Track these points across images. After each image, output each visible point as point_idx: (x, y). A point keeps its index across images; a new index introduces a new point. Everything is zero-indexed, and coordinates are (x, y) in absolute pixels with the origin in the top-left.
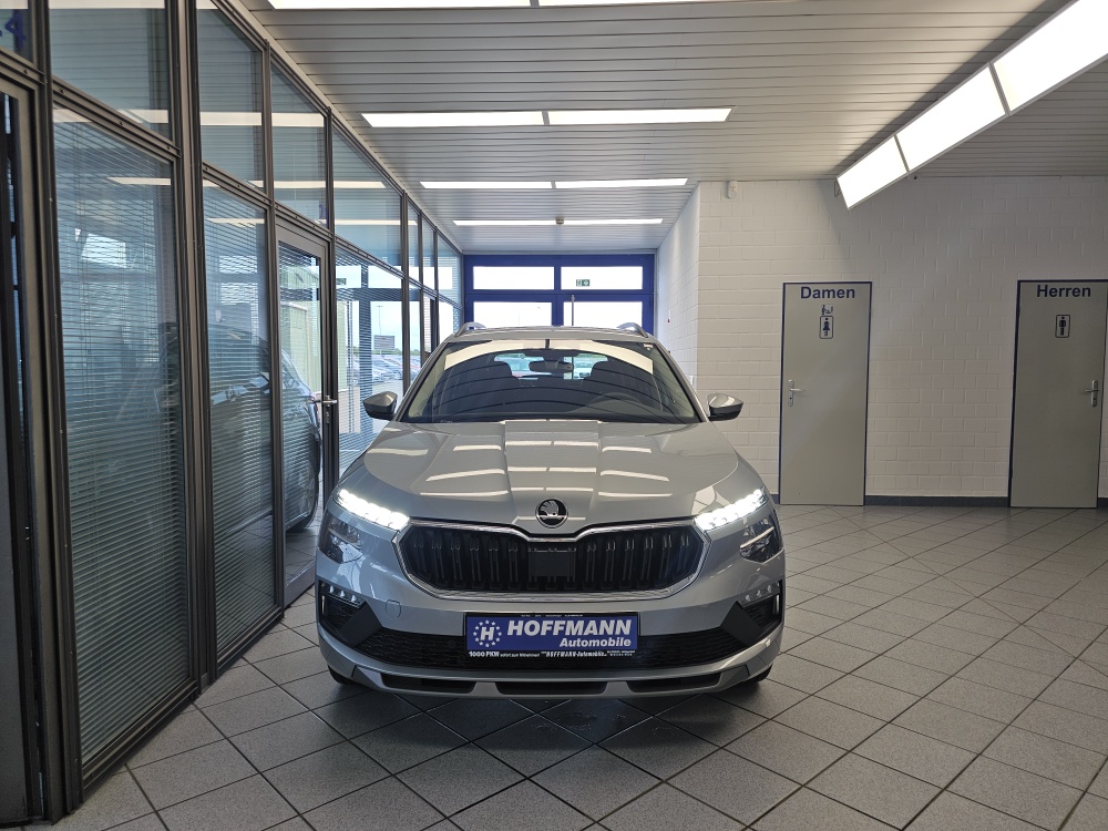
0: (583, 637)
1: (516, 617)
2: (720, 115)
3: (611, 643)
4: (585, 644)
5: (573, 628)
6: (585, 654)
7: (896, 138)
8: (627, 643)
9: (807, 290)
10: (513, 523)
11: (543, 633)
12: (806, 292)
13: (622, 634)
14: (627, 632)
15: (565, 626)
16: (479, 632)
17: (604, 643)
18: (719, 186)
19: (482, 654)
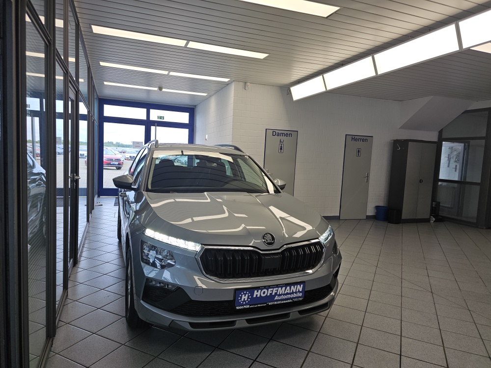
0: (284, 294)
1: (258, 288)
2: (261, 56)
3: (295, 295)
4: (285, 297)
5: (281, 291)
6: (284, 302)
7: (323, 76)
8: (301, 295)
9: (276, 133)
10: (251, 244)
11: (268, 295)
12: (274, 134)
13: (299, 291)
14: (301, 290)
15: (277, 290)
16: (241, 297)
17: (292, 296)
18: (242, 84)
19: (242, 307)
